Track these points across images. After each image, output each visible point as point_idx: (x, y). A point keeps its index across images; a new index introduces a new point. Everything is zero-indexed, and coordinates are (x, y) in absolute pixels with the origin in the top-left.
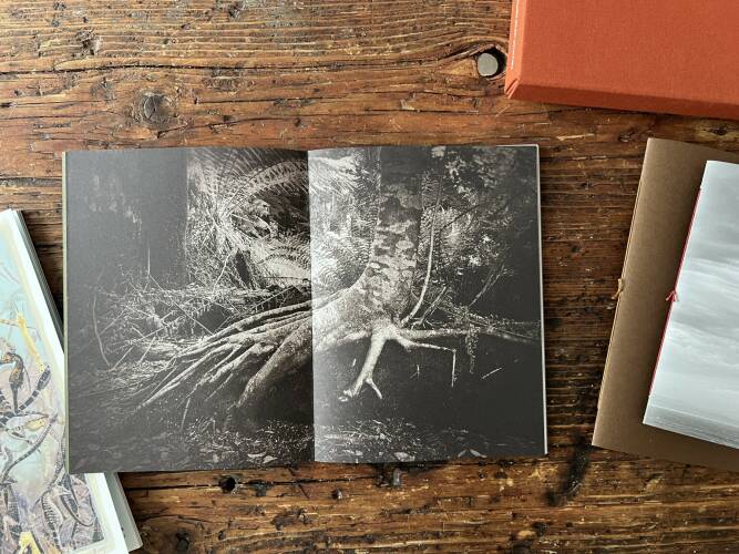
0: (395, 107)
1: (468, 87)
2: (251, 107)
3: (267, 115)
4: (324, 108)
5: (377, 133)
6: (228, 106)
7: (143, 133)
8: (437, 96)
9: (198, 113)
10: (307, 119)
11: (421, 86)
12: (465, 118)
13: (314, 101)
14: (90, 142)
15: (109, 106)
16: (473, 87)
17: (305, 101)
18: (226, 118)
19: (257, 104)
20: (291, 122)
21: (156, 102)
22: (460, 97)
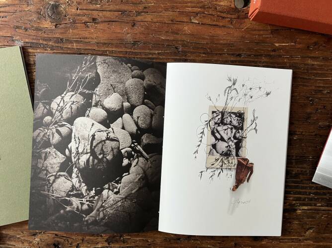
0: (188, 21)
1: (228, 12)
2: (108, 14)
3: (117, 20)
4: (148, 18)
5: (177, 34)
6: (95, 13)
7: (47, 24)
8: (211, 16)
9: (79, 15)
10: (138, 23)
11: (203, 10)
12: (225, 29)
13: (143, 14)
14: (17, 27)
15: (29, 8)
16: (231, 13)
17: (139, 13)
18: (94, 19)
19: (112, 13)
20: (130, 24)
21: (55, 7)
22: (223, 18)
